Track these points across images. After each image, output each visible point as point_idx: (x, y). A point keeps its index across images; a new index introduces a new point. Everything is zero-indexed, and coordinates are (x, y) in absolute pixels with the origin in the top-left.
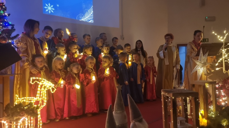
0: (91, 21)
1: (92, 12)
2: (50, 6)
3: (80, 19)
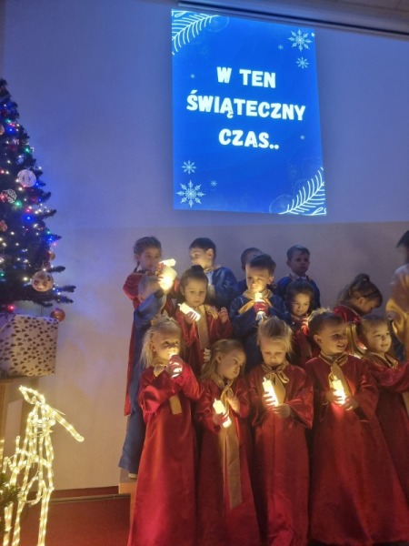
0: (320, 212)
1: (322, 185)
2: (193, 188)
3: (282, 210)
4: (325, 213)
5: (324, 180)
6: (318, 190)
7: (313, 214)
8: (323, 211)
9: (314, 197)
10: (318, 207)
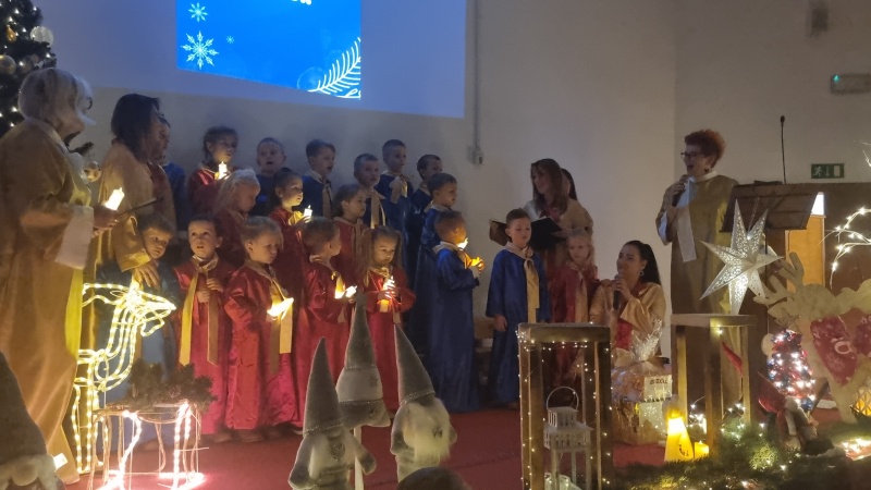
0: (354, 94)
2: (204, 42)
3: (312, 87)
4: (359, 97)
5: (361, 54)
6: (354, 66)
7: (347, 96)
8: (357, 94)
9: (348, 75)
10: (353, 87)
